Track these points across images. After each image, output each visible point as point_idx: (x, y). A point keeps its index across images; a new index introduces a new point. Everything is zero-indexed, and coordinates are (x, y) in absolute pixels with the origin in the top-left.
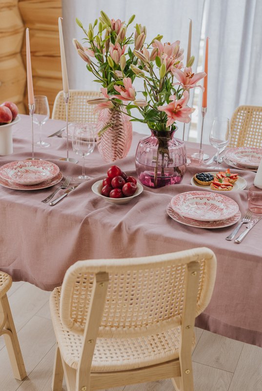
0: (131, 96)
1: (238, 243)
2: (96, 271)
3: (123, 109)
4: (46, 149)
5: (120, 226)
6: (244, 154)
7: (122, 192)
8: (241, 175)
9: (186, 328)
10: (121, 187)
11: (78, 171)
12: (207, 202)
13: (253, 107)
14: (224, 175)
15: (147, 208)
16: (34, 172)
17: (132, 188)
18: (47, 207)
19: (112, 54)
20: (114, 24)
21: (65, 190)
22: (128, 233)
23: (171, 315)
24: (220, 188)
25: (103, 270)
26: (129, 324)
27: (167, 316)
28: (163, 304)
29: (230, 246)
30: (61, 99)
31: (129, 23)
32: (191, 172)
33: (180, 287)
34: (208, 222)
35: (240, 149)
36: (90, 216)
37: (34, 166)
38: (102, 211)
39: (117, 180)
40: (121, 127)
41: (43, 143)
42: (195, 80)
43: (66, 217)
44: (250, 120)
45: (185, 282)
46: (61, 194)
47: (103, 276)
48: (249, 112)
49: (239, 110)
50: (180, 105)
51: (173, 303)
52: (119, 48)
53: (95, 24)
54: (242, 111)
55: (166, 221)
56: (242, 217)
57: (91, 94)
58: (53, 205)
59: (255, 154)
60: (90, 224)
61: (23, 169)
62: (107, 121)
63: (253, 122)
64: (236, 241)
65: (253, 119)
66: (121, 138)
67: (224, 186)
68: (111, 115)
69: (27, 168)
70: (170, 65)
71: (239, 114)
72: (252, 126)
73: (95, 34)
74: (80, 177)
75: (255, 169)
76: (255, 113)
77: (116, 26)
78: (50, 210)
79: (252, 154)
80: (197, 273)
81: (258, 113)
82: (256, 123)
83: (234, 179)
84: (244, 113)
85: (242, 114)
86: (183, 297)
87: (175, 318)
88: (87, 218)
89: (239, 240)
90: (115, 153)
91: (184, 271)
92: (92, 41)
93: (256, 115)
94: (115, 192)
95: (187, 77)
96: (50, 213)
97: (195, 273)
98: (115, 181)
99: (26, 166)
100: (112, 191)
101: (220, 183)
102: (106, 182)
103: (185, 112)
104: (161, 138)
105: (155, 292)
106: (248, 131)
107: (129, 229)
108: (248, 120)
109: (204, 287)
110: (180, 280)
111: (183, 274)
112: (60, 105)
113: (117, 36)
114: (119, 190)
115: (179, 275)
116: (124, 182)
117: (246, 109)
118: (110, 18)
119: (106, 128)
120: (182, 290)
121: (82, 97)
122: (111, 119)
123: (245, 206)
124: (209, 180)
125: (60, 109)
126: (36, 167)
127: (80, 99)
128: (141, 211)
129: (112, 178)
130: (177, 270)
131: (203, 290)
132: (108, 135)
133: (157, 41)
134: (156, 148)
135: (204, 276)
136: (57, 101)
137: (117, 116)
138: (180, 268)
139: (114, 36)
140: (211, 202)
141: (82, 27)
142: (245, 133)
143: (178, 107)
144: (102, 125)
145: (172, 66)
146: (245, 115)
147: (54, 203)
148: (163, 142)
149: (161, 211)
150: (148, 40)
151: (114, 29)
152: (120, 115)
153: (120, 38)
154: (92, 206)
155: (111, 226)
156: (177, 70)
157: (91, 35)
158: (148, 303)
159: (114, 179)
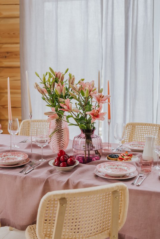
0: (70, 108)
1: (138, 186)
2: (59, 197)
3: (64, 118)
4: (18, 149)
5: (68, 181)
6: (134, 145)
7: (67, 163)
8: (135, 155)
9: (113, 238)
10: (66, 161)
11: (39, 157)
12: (117, 167)
13: (135, 123)
14: (125, 154)
15: (83, 172)
16: (12, 159)
17: (73, 161)
18: (23, 175)
19: (57, 88)
20: (57, 74)
21: (32, 167)
22: (73, 185)
23: (103, 230)
24: (123, 160)
25: (63, 197)
26: (78, 237)
27: (101, 231)
28: (99, 222)
29: (134, 188)
30: (24, 125)
31: (65, 73)
32: (105, 155)
33: (108, 210)
34: (119, 177)
35: (131, 143)
36: (49, 178)
37: (13, 155)
38: (56, 175)
39: (63, 157)
40: (63, 131)
41: (16, 146)
42: (105, 99)
43: (35, 179)
44: (134, 131)
45: (111, 206)
46: (30, 168)
47: (63, 200)
48: (133, 126)
49: (127, 126)
50: (98, 111)
51: (104, 221)
52: (61, 85)
53: (46, 75)
54: (129, 126)
55: (94, 178)
56: (139, 174)
57: (41, 121)
58: (26, 174)
59: (140, 145)
60: (50, 182)
61: (6, 157)
62: (55, 128)
63: (136, 132)
64: (137, 185)
65: (136, 130)
66: (62, 139)
67: (125, 159)
68: (56, 126)
69: (8, 157)
70: (90, 91)
71: (128, 127)
72: (136, 134)
73: (47, 80)
74: (40, 160)
75: (142, 151)
76: (136, 126)
77: (58, 75)
78: (25, 176)
79: (139, 145)
80: (118, 198)
81: (138, 126)
82: (138, 132)
83: (131, 156)
84: (130, 127)
85: (129, 128)
86: (110, 217)
87: (106, 232)
88: (48, 179)
89: (139, 184)
90: (60, 147)
91: (110, 199)
92: (45, 83)
93: (137, 127)
94: (63, 164)
95: (100, 97)
96: (25, 178)
97: (117, 197)
98: (62, 158)
99: (7, 156)
100: (61, 164)
101: (123, 158)
102: (57, 160)
103: (101, 115)
104: (87, 133)
105: (93, 213)
106: (133, 137)
107: (73, 183)
108: (133, 131)
109: (122, 210)
110: (108, 205)
111: (110, 201)
112: (23, 128)
113: (59, 80)
114: (65, 163)
115: (107, 201)
116: (68, 158)
117: (131, 124)
118: (55, 71)
119: (54, 132)
120: (109, 212)
121: (36, 123)
122: (57, 127)
123: (140, 169)
124: (116, 157)
125: (23, 130)
126: (13, 156)
127: (35, 124)
128: (79, 173)
129: (61, 157)
130: (106, 198)
131: (121, 213)
132: (55, 138)
133: (81, 81)
134: (85, 140)
135: (122, 203)
136: (22, 126)
137: (60, 127)
138: (108, 196)
139: (57, 80)
140: (119, 167)
141: (39, 77)
142: (132, 138)
143: (97, 112)
144: (52, 130)
145: (92, 92)
146: (131, 128)
147: (27, 172)
148: (88, 136)
149: (91, 173)
150: (76, 82)
151: (57, 76)
152: (62, 124)
153: (61, 80)
154: (50, 173)
155: (62, 182)
156: (95, 94)
157: (45, 79)
158: (90, 221)
159: (62, 157)
